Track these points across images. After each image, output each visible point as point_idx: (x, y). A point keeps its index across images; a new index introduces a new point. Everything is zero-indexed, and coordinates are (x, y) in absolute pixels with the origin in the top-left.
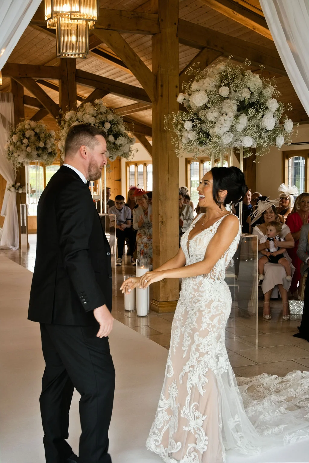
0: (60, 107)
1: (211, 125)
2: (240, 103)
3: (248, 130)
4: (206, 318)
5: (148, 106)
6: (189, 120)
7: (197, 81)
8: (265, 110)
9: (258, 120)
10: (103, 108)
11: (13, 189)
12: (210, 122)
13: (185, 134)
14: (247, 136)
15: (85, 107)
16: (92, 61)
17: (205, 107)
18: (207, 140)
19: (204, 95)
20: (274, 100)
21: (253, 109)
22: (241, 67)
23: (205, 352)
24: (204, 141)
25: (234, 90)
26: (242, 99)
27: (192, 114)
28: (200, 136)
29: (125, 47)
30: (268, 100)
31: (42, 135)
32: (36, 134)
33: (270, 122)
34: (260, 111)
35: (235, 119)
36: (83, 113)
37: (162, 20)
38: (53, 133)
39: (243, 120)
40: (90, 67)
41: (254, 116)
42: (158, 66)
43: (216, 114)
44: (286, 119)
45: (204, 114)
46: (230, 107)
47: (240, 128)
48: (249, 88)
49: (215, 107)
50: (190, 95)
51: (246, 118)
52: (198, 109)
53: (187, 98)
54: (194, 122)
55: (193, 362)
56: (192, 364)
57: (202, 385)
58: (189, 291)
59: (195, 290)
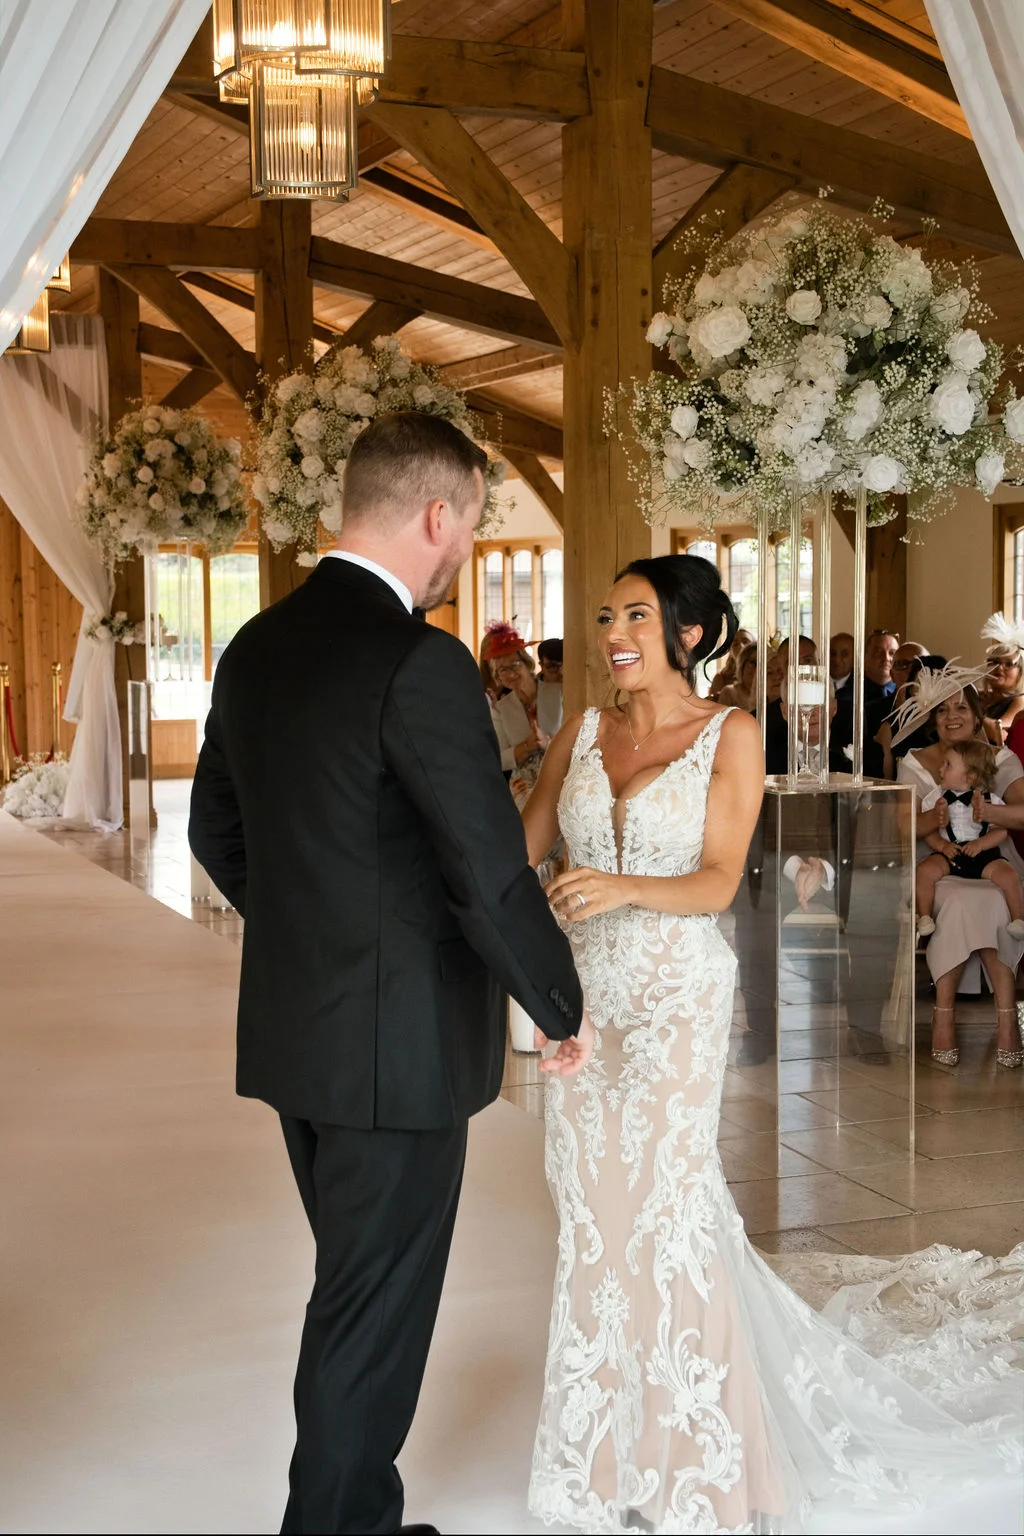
0: (258, 360)
1: (761, 417)
2: (856, 346)
3: (884, 435)
4: (703, 1041)
5: (547, 356)
6: (687, 402)
7: (715, 273)
8: (939, 369)
9: (918, 401)
10: (402, 363)
11: (103, 632)
12: (755, 407)
13: (673, 449)
14: (881, 456)
15: (343, 362)
16: (364, 209)
17: (741, 359)
18: (747, 469)
19: (737, 321)
20: (972, 335)
21: (899, 363)
22: (861, 227)
23: (706, 1151)
24: (735, 473)
25: (837, 303)
26: (864, 333)
27: (696, 382)
28: (724, 454)
29: (473, 160)
30: (951, 334)
31: (200, 456)
32: (180, 451)
33: (957, 406)
34: (923, 371)
35: (841, 399)
36: (336, 380)
37: (597, 73)
38: (236, 449)
39: (868, 401)
40: (356, 229)
41: (903, 386)
42: (584, 225)
43: (776, 382)
44: (1012, 398)
45: (737, 383)
46: (822, 359)
47: (857, 427)
48: (886, 296)
49: (772, 358)
50: (688, 319)
51: (875, 395)
52: (715, 365)
53: (681, 330)
54: (704, 407)
55: (668, 1195)
56: (664, 1202)
57: (702, 1267)
58: (632, 965)
59: (656, 959)
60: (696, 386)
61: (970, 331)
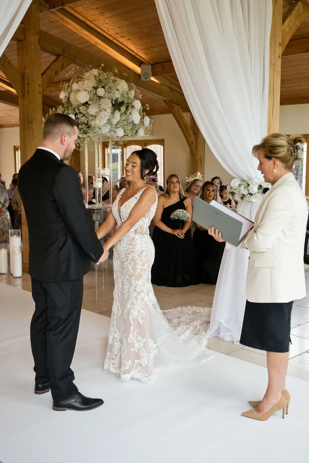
1: (92, 118)
2: (114, 102)
3: (120, 123)
4: (139, 265)
6: (73, 113)
7: (77, 82)
8: (132, 108)
9: (128, 116)
12: (90, 115)
14: (120, 128)
17: (86, 104)
18: (89, 130)
19: (86, 95)
21: (124, 107)
22: (111, 74)
23: (141, 290)
24: (85, 131)
25: (108, 92)
26: (115, 99)
27: (77, 109)
28: (83, 126)
30: (133, 100)
33: (137, 117)
34: (129, 109)
35: (112, 114)
37: (27, 30)
41: (125, 112)
42: (25, 68)
43: (96, 110)
44: (145, 116)
45: (85, 109)
46: (107, 105)
47: (115, 121)
48: (119, 91)
49: (95, 104)
50: (68, 93)
51: (119, 114)
52: (78, 105)
53: (67, 95)
54: (78, 115)
55: (133, 300)
56: (132, 302)
57: (141, 317)
58: (124, 246)
59: (129, 245)
61: (138, 100)
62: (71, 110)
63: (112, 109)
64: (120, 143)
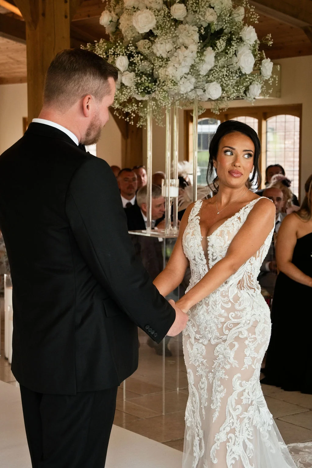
1: (161, 63)
2: (204, 31)
3: (215, 73)
6: (125, 54)
8: (239, 43)
9: (230, 58)
12: (157, 57)
14: (215, 83)
17: (150, 36)
18: (154, 87)
19: (150, 17)
20: (251, 29)
21: (223, 40)
23: (250, 402)
24: (147, 88)
25: (193, 10)
26: (205, 25)
27: (132, 45)
28: (143, 79)
30: (242, 27)
33: (248, 61)
34: (233, 44)
35: (199, 56)
39: (210, 57)
41: (224, 51)
43: (168, 46)
44: (264, 59)
45: (148, 46)
46: (189, 36)
47: (204, 69)
48: (213, 8)
49: (166, 35)
50: (117, 14)
51: (213, 54)
52: (134, 37)
53: (115, 20)
54: (133, 57)
55: (233, 423)
56: (231, 427)
57: (248, 457)
58: (217, 314)
59: (228, 311)
60: (131, 46)
61: (251, 27)
62: (121, 48)
63: (199, 44)
64: (214, 112)
